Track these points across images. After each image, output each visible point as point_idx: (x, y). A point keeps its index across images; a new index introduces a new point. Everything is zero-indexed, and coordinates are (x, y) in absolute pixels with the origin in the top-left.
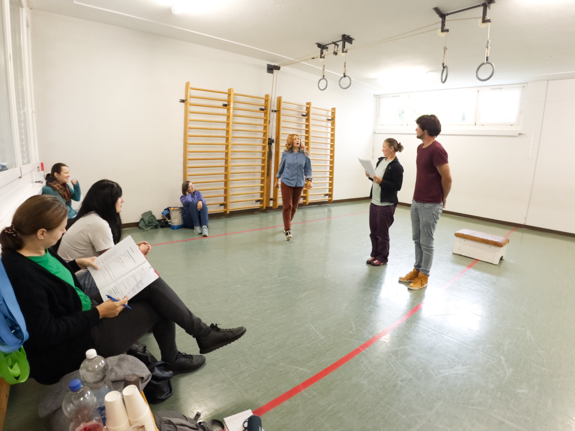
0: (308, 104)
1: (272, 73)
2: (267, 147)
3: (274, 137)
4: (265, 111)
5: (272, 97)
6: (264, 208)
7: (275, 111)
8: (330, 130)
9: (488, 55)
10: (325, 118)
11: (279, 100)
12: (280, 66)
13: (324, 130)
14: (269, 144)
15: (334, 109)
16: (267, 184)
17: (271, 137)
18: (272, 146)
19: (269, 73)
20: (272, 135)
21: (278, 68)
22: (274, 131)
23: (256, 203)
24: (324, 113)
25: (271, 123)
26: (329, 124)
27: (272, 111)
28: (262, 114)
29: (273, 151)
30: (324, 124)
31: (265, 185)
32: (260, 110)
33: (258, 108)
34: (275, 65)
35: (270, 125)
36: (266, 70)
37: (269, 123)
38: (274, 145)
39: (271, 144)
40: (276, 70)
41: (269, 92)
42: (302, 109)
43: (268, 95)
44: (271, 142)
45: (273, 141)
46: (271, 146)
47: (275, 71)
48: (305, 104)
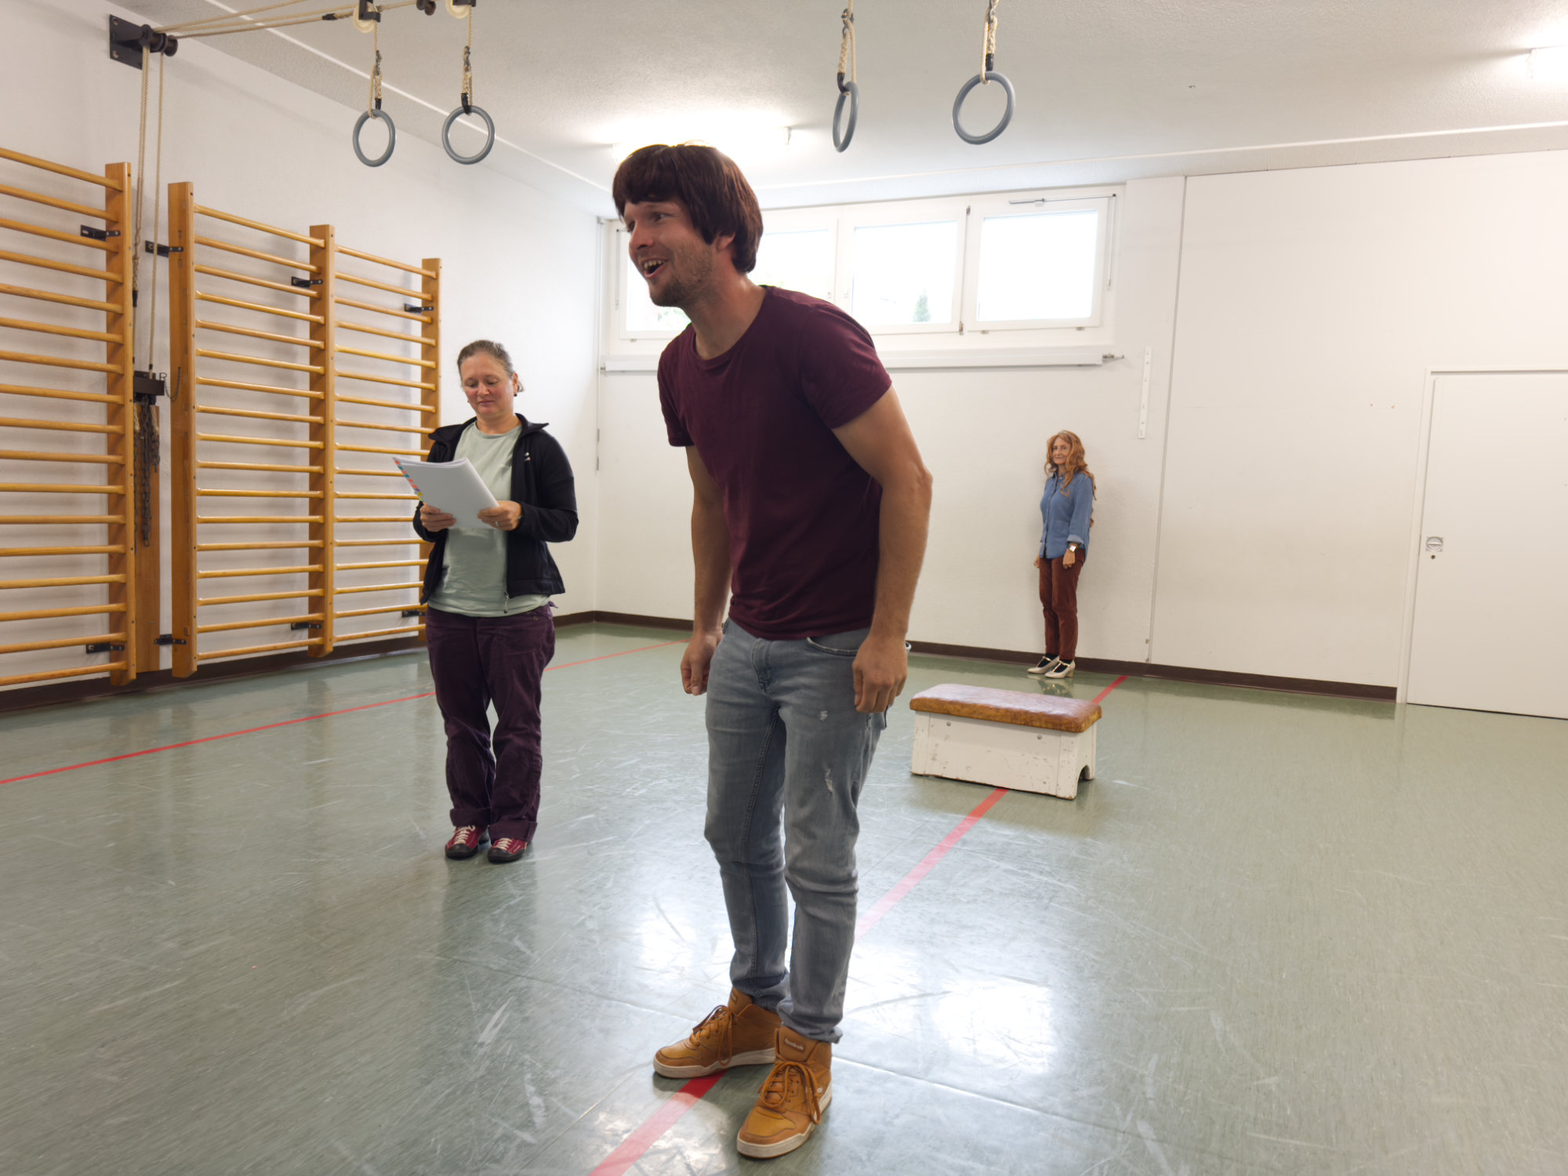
0: (319, 231)
1: (139, 65)
2: (131, 409)
3: (163, 369)
4: (110, 243)
5: (140, 181)
6: (133, 676)
7: (163, 251)
8: (416, 351)
9: (993, 50)
10: (396, 302)
11: (180, 196)
12: (175, 34)
13: (392, 349)
14: (138, 397)
15: (432, 264)
16: (138, 575)
17: (151, 367)
18: (157, 408)
19: (121, 59)
20: (151, 359)
21: (166, 45)
22: (163, 341)
23: (87, 656)
24: (393, 277)
25: (144, 299)
26: (416, 328)
27: (149, 247)
28: (97, 259)
29: (164, 431)
30: (393, 325)
31: (129, 576)
32: (83, 235)
33: (73, 224)
34: (146, 27)
35: (137, 309)
36: (105, 44)
37: (135, 305)
38: (163, 403)
39: (152, 401)
40: (158, 54)
41: (125, 153)
42: (291, 252)
43: (119, 167)
44: (147, 389)
45: (159, 387)
46: (153, 408)
47: (152, 59)
48: (305, 234)
